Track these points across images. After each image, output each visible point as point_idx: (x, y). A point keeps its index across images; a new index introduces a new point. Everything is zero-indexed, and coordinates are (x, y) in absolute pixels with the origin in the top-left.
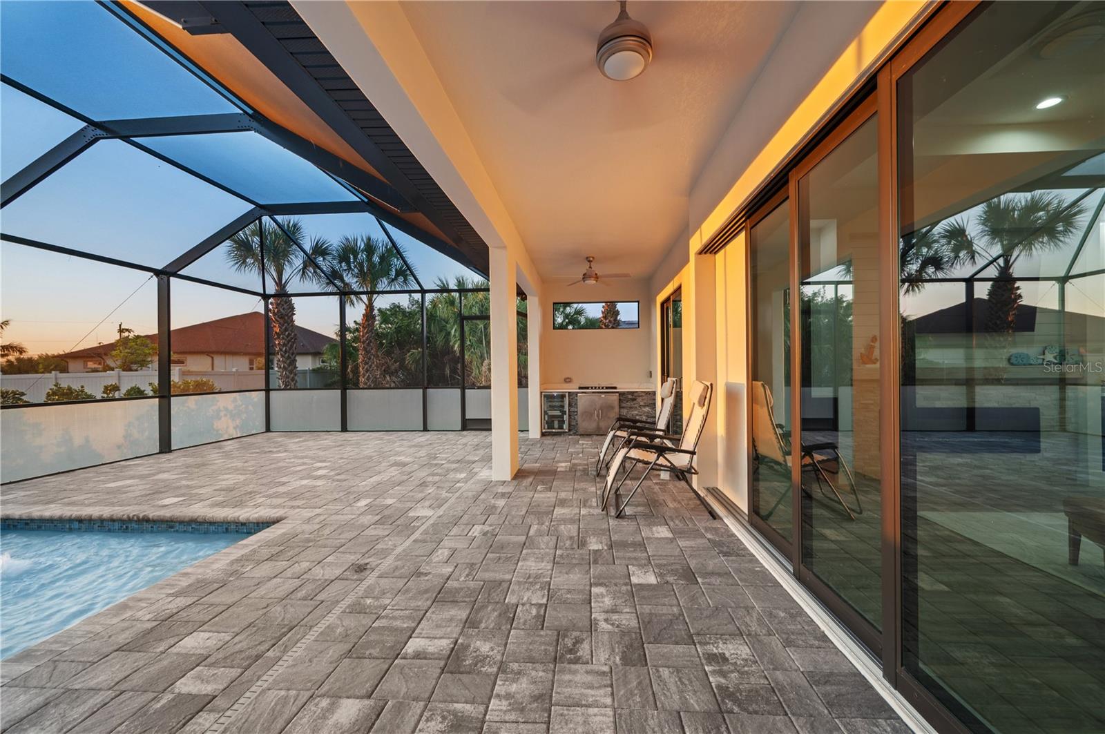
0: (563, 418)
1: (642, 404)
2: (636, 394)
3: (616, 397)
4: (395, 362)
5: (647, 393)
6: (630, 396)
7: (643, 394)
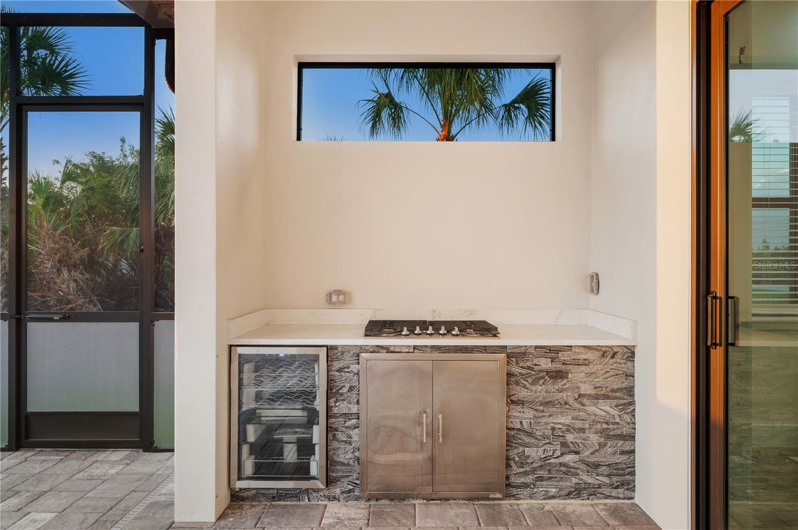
1: (587, 389)
2: (563, 356)
3: (496, 364)
4: (83, 246)
5: (609, 353)
6: (545, 364)
7: (590, 356)
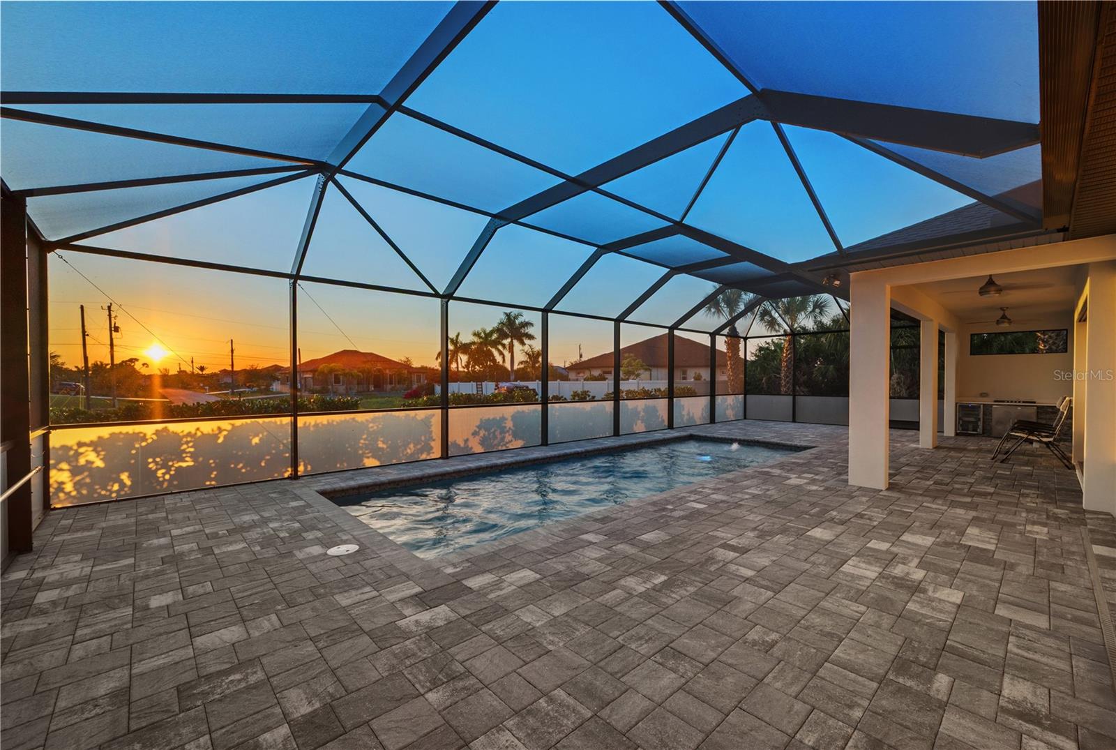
0: (977, 423)
3: (1034, 410)
4: (804, 375)
